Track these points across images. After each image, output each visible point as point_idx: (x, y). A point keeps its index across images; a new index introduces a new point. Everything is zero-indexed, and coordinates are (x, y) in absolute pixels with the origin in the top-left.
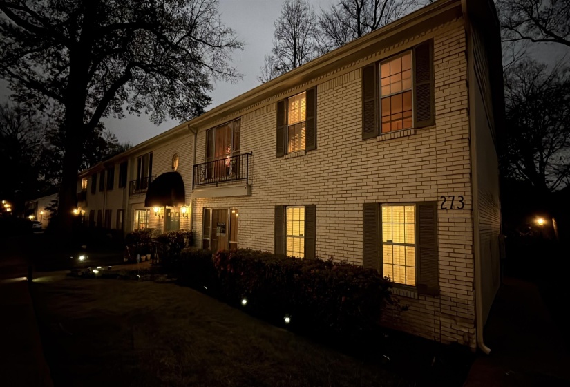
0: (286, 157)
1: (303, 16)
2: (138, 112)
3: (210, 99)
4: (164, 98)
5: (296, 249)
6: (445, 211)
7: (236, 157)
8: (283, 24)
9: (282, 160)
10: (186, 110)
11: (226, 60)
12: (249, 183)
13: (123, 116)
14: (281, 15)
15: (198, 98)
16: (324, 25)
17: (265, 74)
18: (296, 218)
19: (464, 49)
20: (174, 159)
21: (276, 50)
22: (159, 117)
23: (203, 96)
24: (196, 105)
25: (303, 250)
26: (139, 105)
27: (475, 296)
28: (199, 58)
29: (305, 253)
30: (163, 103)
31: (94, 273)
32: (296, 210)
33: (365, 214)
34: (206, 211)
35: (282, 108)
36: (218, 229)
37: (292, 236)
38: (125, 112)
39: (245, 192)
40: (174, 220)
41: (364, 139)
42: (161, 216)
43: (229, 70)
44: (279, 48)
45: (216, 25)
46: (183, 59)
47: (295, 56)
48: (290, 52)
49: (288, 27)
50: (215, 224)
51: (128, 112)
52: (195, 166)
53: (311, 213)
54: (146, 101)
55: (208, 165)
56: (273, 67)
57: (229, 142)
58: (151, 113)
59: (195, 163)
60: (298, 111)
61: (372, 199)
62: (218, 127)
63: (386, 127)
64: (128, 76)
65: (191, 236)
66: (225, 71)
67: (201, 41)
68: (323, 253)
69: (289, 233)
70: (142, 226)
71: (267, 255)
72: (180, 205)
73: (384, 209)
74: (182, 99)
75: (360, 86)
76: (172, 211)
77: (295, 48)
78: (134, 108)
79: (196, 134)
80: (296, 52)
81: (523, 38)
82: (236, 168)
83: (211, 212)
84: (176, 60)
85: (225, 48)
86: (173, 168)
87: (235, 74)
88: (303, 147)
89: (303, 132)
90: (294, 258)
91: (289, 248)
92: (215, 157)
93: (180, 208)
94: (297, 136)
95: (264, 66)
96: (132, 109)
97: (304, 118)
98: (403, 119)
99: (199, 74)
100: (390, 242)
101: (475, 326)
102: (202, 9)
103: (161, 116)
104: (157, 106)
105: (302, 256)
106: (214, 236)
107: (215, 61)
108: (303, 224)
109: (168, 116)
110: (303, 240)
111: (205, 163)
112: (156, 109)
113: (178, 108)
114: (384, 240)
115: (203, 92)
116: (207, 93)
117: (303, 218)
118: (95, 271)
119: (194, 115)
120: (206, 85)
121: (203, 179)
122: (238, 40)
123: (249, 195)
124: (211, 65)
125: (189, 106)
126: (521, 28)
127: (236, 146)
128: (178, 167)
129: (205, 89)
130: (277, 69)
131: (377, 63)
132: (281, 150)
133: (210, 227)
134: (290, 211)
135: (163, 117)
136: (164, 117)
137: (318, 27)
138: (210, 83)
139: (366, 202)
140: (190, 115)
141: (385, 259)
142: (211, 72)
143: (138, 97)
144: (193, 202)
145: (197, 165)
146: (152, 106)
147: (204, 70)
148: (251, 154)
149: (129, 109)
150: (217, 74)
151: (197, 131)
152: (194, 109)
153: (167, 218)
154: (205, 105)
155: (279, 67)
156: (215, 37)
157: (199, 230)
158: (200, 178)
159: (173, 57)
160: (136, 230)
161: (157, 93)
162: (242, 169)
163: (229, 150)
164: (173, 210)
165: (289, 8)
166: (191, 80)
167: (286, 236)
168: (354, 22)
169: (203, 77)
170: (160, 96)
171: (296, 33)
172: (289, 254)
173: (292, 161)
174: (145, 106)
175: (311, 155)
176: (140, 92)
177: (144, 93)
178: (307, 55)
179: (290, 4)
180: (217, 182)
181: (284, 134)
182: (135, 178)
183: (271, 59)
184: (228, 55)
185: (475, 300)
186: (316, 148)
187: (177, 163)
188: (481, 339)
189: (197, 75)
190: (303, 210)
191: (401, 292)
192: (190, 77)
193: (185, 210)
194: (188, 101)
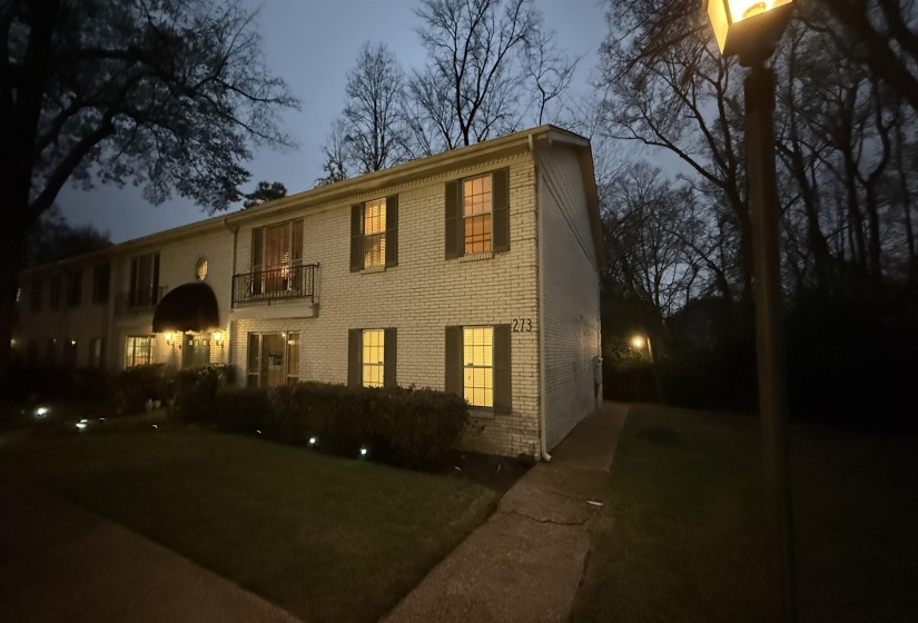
0: (362, 272)
1: (387, 71)
2: (120, 181)
3: (247, 174)
4: (168, 164)
5: (373, 377)
6: (516, 333)
7: (297, 269)
8: (359, 77)
9: (357, 276)
10: (206, 187)
11: (273, 120)
12: (316, 301)
13: (92, 187)
14: (355, 64)
15: (228, 168)
16: (414, 88)
17: (332, 143)
18: (375, 343)
19: (533, 182)
20: (199, 264)
21: (348, 112)
22: (159, 193)
23: (236, 168)
24: (224, 180)
25: (382, 380)
26: (121, 170)
27: (539, 410)
28: (229, 110)
29: (385, 383)
30: (167, 171)
31: (78, 428)
32: (375, 334)
33: (447, 336)
34: (252, 338)
35: (358, 214)
36: (271, 360)
37: (371, 364)
38: (96, 181)
39: (310, 313)
40: (200, 350)
41: (447, 258)
42: (177, 346)
43: (277, 134)
44: (353, 110)
45: (259, 69)
46: (202, 109)
47: (375, 124)
48: (369, 118)
49: (366, 82)
50: (266, 353)
51: (100, 180)
52: (234, 277)
53: (391, 337)
54: (135, 165)
55: (256, 277)
56: (344, 135)
57: (286, 246)
58: (143, 185)
59: (234, 270)
60: (376, 220)
61: (454, 323)
62: (270, 228)
63: (468, 248)
64: (107, 130)
65: (230, 371)
66: (272, 135)
67: (233, 88)
68: (404, 381)
69: (366, 360)
70: (141, 361)
71: (340, 387)
72: (211, 330)
73: (467, 333)
74: (200, 168)
75: (443, 201)
76: (195, 338)
77: (375, 111)
78: (113, 175)
79: (236, 233)
80: (376, 119)
81: (637, 137)
82: (297, 281)
83: (260, 338)
84: (189, 107)
85: (273, 103)
86: (198, 277)
87: (287, 142)
88: (383, 262)
89: (383, 244)
90: (371, 388)
91: (365, 379)
92: (266, 266)
93: (210, 334)
94: (375, 248)
95: (331, 132)
96: (107, 176)
97: (383, 229)
98: (484, 241)
99: (230, 135)
100: (471, 365)
101: (540, 437)
102: (237, 44)
103: (163, 191)
104: (156, 175)
105: (381, 385)
106: (265, 369)
107: (256, 120)
108: (382, 350)
109: (174, 192)
110: (382, 368)
111: (251, 274)
112: (152, 179)
113: (193, 181)
114: (466, 364)
115: (235, 161)
116: (243, 164)
117: (382, 343)
118: (80, 426)
119: (221, 194)
120: (241, 151)
121: (248, 295)
122: (292, 95)
123: (316, 315)
124: (249, 124)
125: (212, 179)
126: (637, 125)
127: (297, 254)
128: (206, 276)
129: (239, 156)
130: (349, 138)
131: (461, 180)
132: (356, 263)
133: (259, 358)
134: (366, 336)
135: (166, 193)
136: (168, 193)
137: (407, 89)
138: (247, 148)
139: (450, 324)
140: (213, 193)
141: (467, 383)
142: (249, 134)
143: (121, 157)
144: (232, 323)
145: (238, 276)
146: (145, 174)
147: (238, 130)
148: (318, 266)
149: (103, 175)
150: (259, 137)
151: (238, 228)
152: (220, 185)
153: (188, 348)
154: (239, 182)
155: (353, 135)
156: (257, 87)
157: (242, 362)
158: (242, 292)
159: (185, 103)
160: (128, 368)
161: (155, 155)
162: (306, 284)
163: (287, 258)
164: (199, 337)
165: (368, 55)
166: (215, 141)
167: (362, 365)
168: (452, 93)
169: (235, 139)
170: (161, 160)
171: (376, 91)
172: (366, 385)
173: (369, 277)
174: (131, 172)
175: (392, 272)
176: (124, 150)
177: (131, 153)
178: (391, 126)
179: (369, 51)
180: (269, 300)
181: (359, 245)
182: (126, 288)
183: (342, 124)
184: (276, 113)
185: (539, 414)
186: (397, 264)
187: (204, 271)
188: (544, 449)
189: (226, 135)
190: (382, 333)
191: (480, 414)
192: (214, 136)
193: (219, 337)
194: (211, 172)
